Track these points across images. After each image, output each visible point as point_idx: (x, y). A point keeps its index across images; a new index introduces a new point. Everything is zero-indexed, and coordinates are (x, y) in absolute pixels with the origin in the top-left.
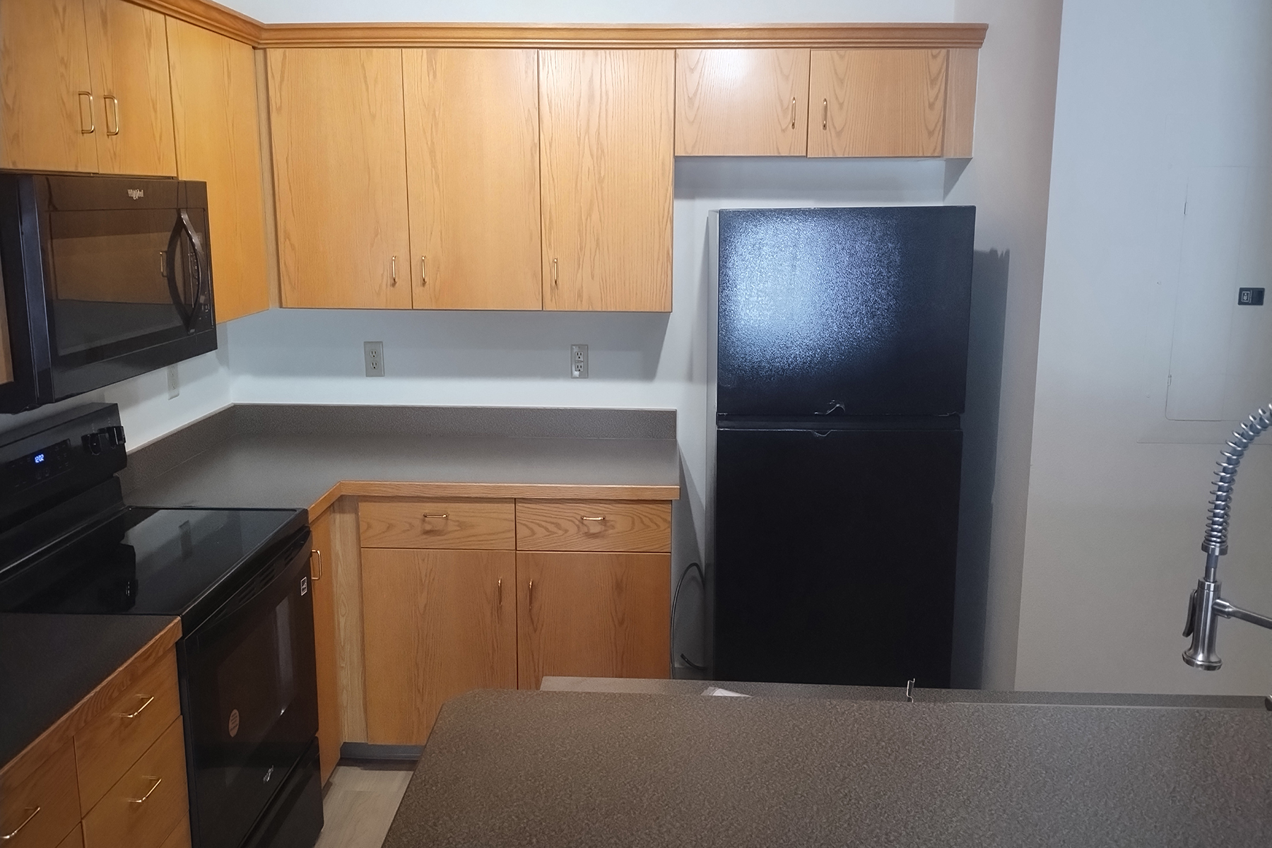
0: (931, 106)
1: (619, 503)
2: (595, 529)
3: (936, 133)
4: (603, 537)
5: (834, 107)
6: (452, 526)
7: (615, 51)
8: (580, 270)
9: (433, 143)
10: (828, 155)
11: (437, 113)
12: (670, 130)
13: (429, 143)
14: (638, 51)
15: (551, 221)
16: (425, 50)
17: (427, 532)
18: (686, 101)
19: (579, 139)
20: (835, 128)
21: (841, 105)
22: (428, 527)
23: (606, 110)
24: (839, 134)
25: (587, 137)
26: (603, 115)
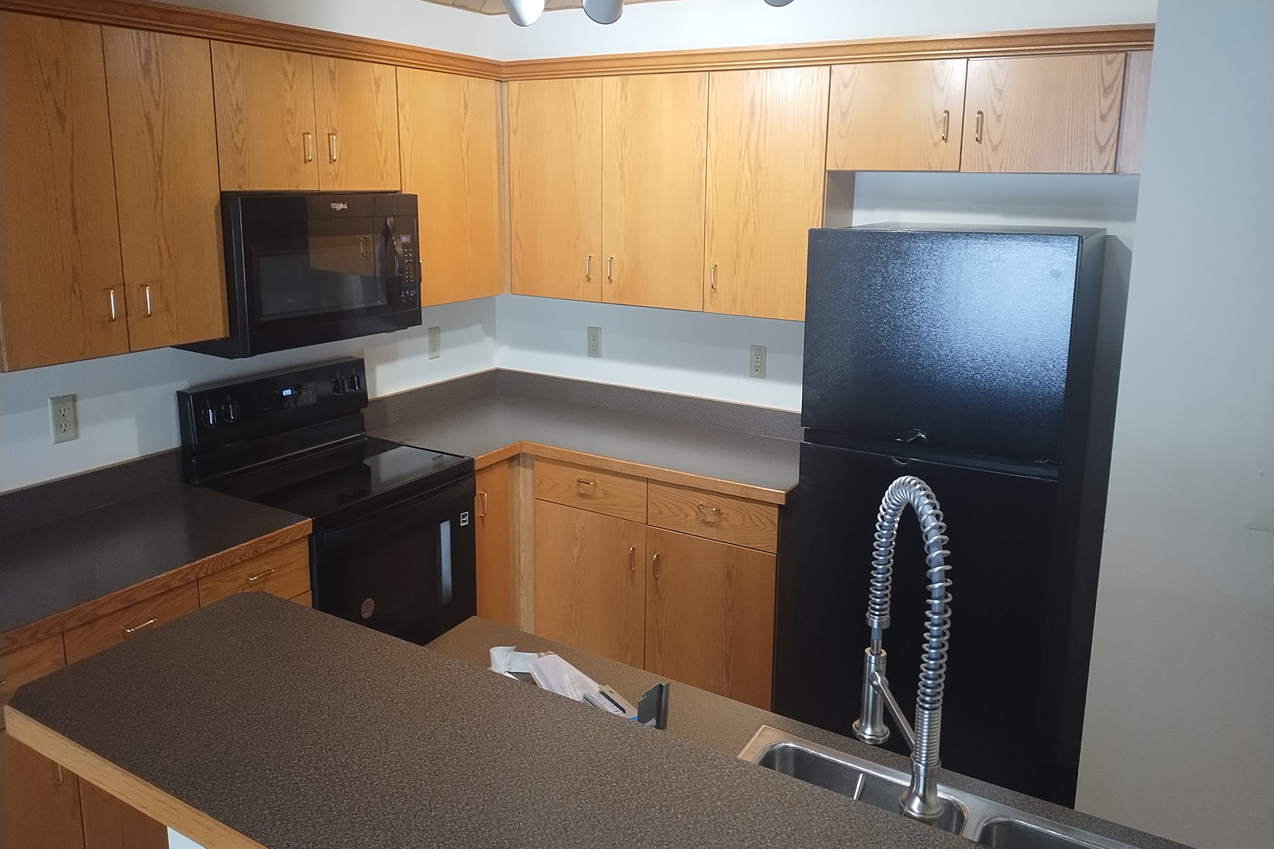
0: (1103, 118)
1: (733, 499)
2: (711, 519)
3: (1109, 147)
4: (718, 527)
5: (989, 120)
6: (599, 494)
7: (775, 70)
8: (736, 277)
9: (622, 159)
10: (983, 170)
11: (626, 132)
12: (822, 144)
13: (620, 159)
14: (796, 69)
15: (713, 231)
16: (619, 77)
17: (581, 495)
18: (839, 116)
19: (740, 154)
20: (991, 141)
21: (999, 117)
22: (582, 491)
23: (765, 127)
24: (995, 148)
25: (747, 152)
26: (762, 131)
